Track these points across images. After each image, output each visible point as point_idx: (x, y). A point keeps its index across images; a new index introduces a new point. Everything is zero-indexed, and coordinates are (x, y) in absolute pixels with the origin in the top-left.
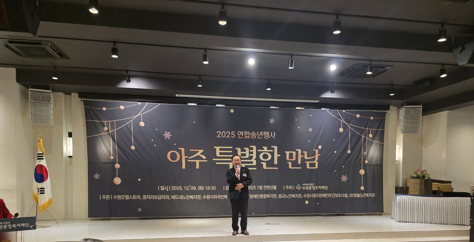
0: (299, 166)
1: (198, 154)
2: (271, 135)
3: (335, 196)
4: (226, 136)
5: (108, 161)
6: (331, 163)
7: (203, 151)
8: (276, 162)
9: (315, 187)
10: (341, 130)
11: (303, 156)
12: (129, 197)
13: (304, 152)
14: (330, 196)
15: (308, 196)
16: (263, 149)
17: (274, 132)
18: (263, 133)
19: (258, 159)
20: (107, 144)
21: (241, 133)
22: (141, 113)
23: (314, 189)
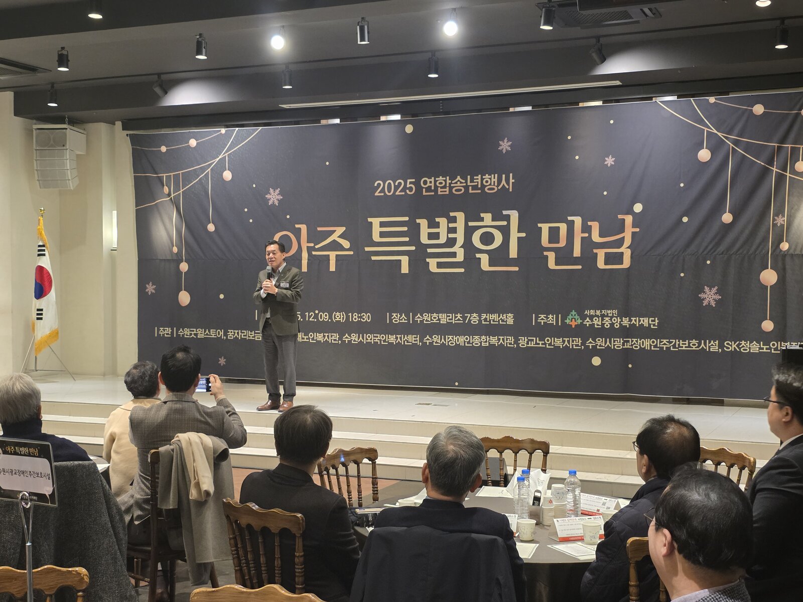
0: (576, 261)
1: (334, 237)
2: (504, 182)
3: (679, 346)
4: (395, 190)
5: (169, 258)
6: (669, 252)
7: (344, 229)
8: (513, 253)
9: (621, 319)
10: (704, 155)
11: (586, 235)
12: (205, 333)
13: (589, 223)
14: (665, 346)
15: (601, 343)
16: (482, 220)
17: (511, 175)
18: (482, 179)
19: (468, 245)
20: (167, 221)
21: (428, 182)
22: (226, 152)
23: (617, 326)
